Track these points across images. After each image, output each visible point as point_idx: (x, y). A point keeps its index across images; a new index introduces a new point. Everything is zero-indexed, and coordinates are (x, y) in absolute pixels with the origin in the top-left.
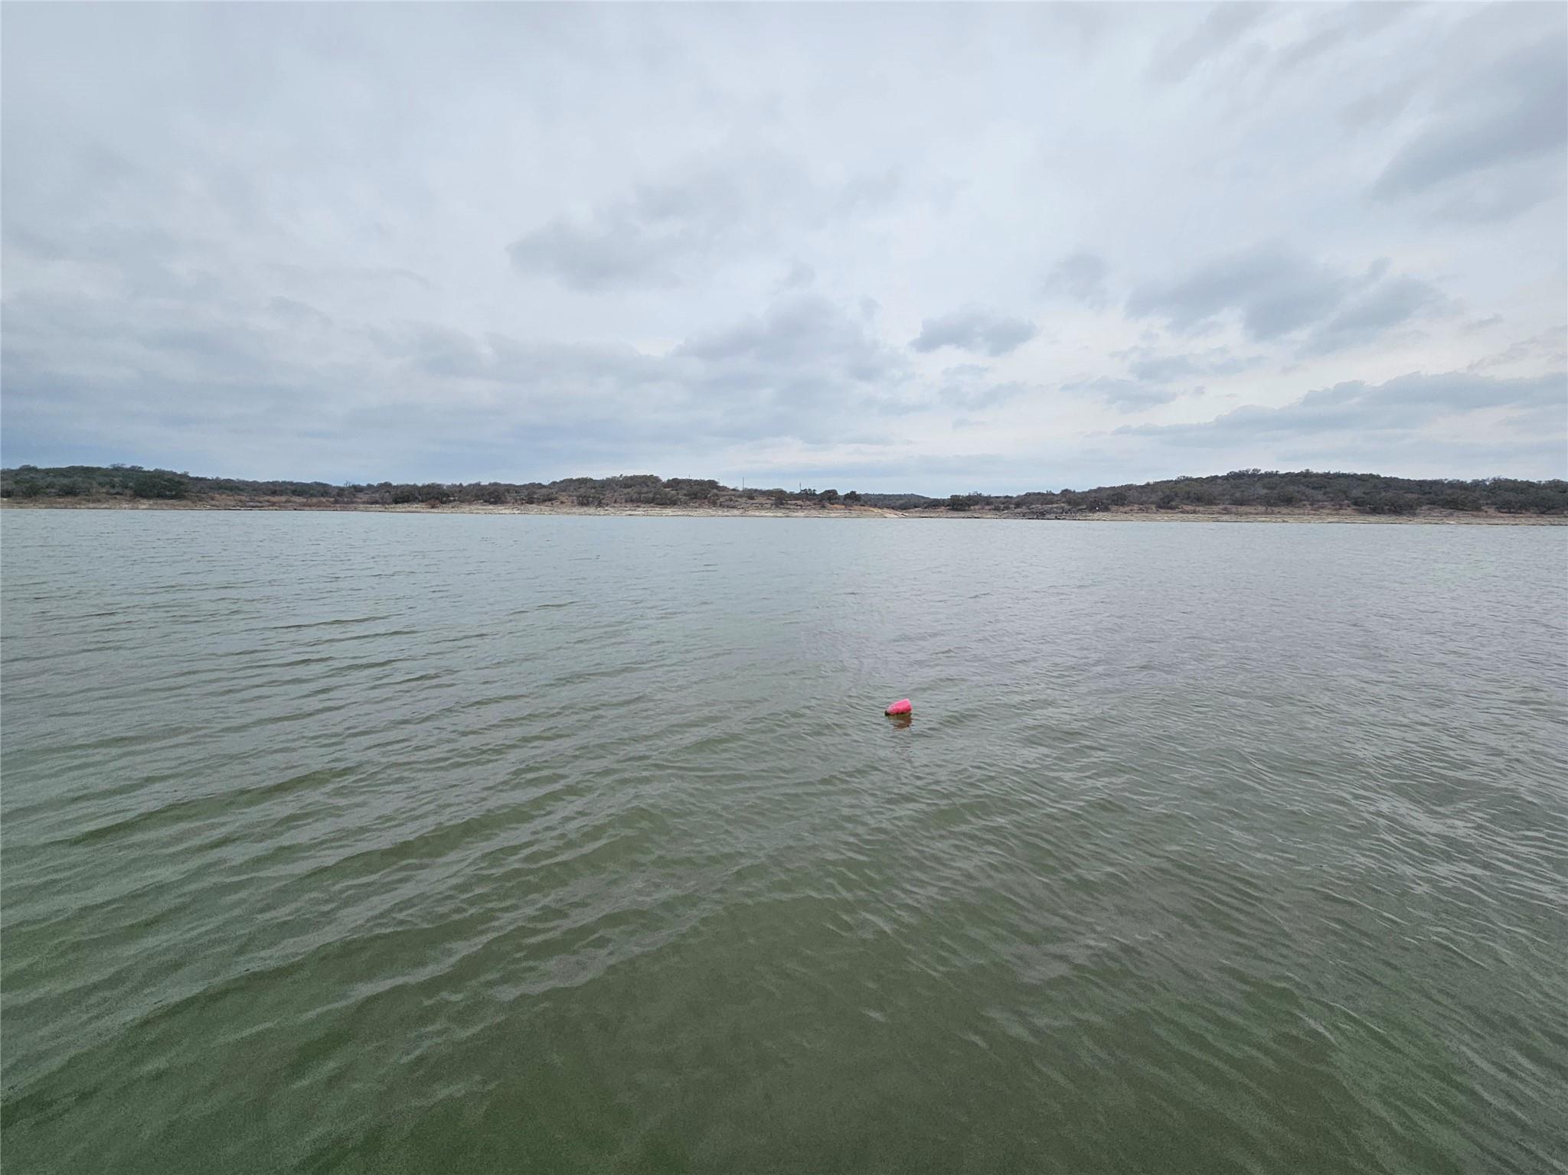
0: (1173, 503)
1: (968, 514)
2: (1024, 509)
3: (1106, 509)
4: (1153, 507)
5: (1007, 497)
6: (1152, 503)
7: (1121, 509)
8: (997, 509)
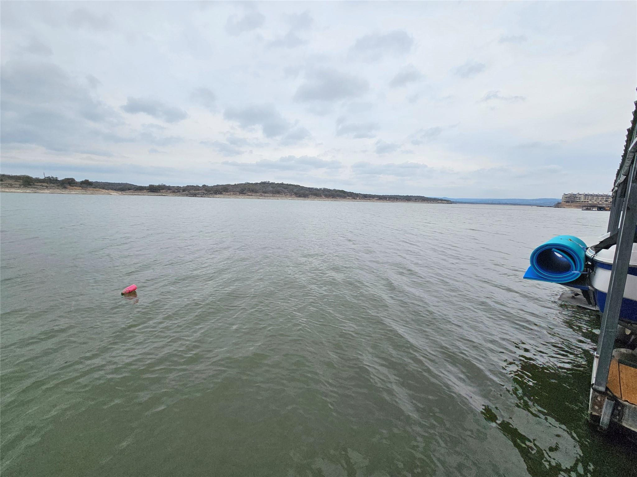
0: (244, 192)
1: (159, 194)
2: (186, 192)
3: (221, 193)
4: (238, 193)
5: (178, 187)
6: (237, 192)
7: (227, 193)
8: (174, 192)
